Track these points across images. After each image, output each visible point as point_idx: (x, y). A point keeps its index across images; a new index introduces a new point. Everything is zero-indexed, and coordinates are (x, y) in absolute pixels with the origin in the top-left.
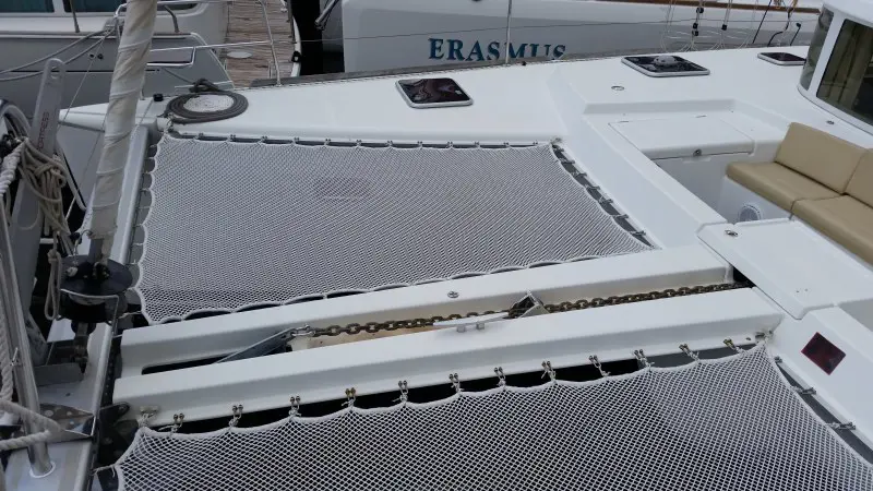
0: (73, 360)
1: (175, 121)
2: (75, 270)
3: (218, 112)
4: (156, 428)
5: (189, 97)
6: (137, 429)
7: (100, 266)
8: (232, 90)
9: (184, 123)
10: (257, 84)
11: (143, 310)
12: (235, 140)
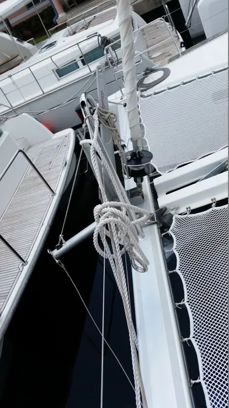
0: (138, 195)
1: (142, 91)
2: (130, 157)
3: (159, 79)
4: (181, 214)
5: (144, 78)
6: (172, 216)
7: (139, 152)
8: (161, 68)
9: (146, 90)
10: (170, 60)
11: (157, 171)
12: (170, 89)
